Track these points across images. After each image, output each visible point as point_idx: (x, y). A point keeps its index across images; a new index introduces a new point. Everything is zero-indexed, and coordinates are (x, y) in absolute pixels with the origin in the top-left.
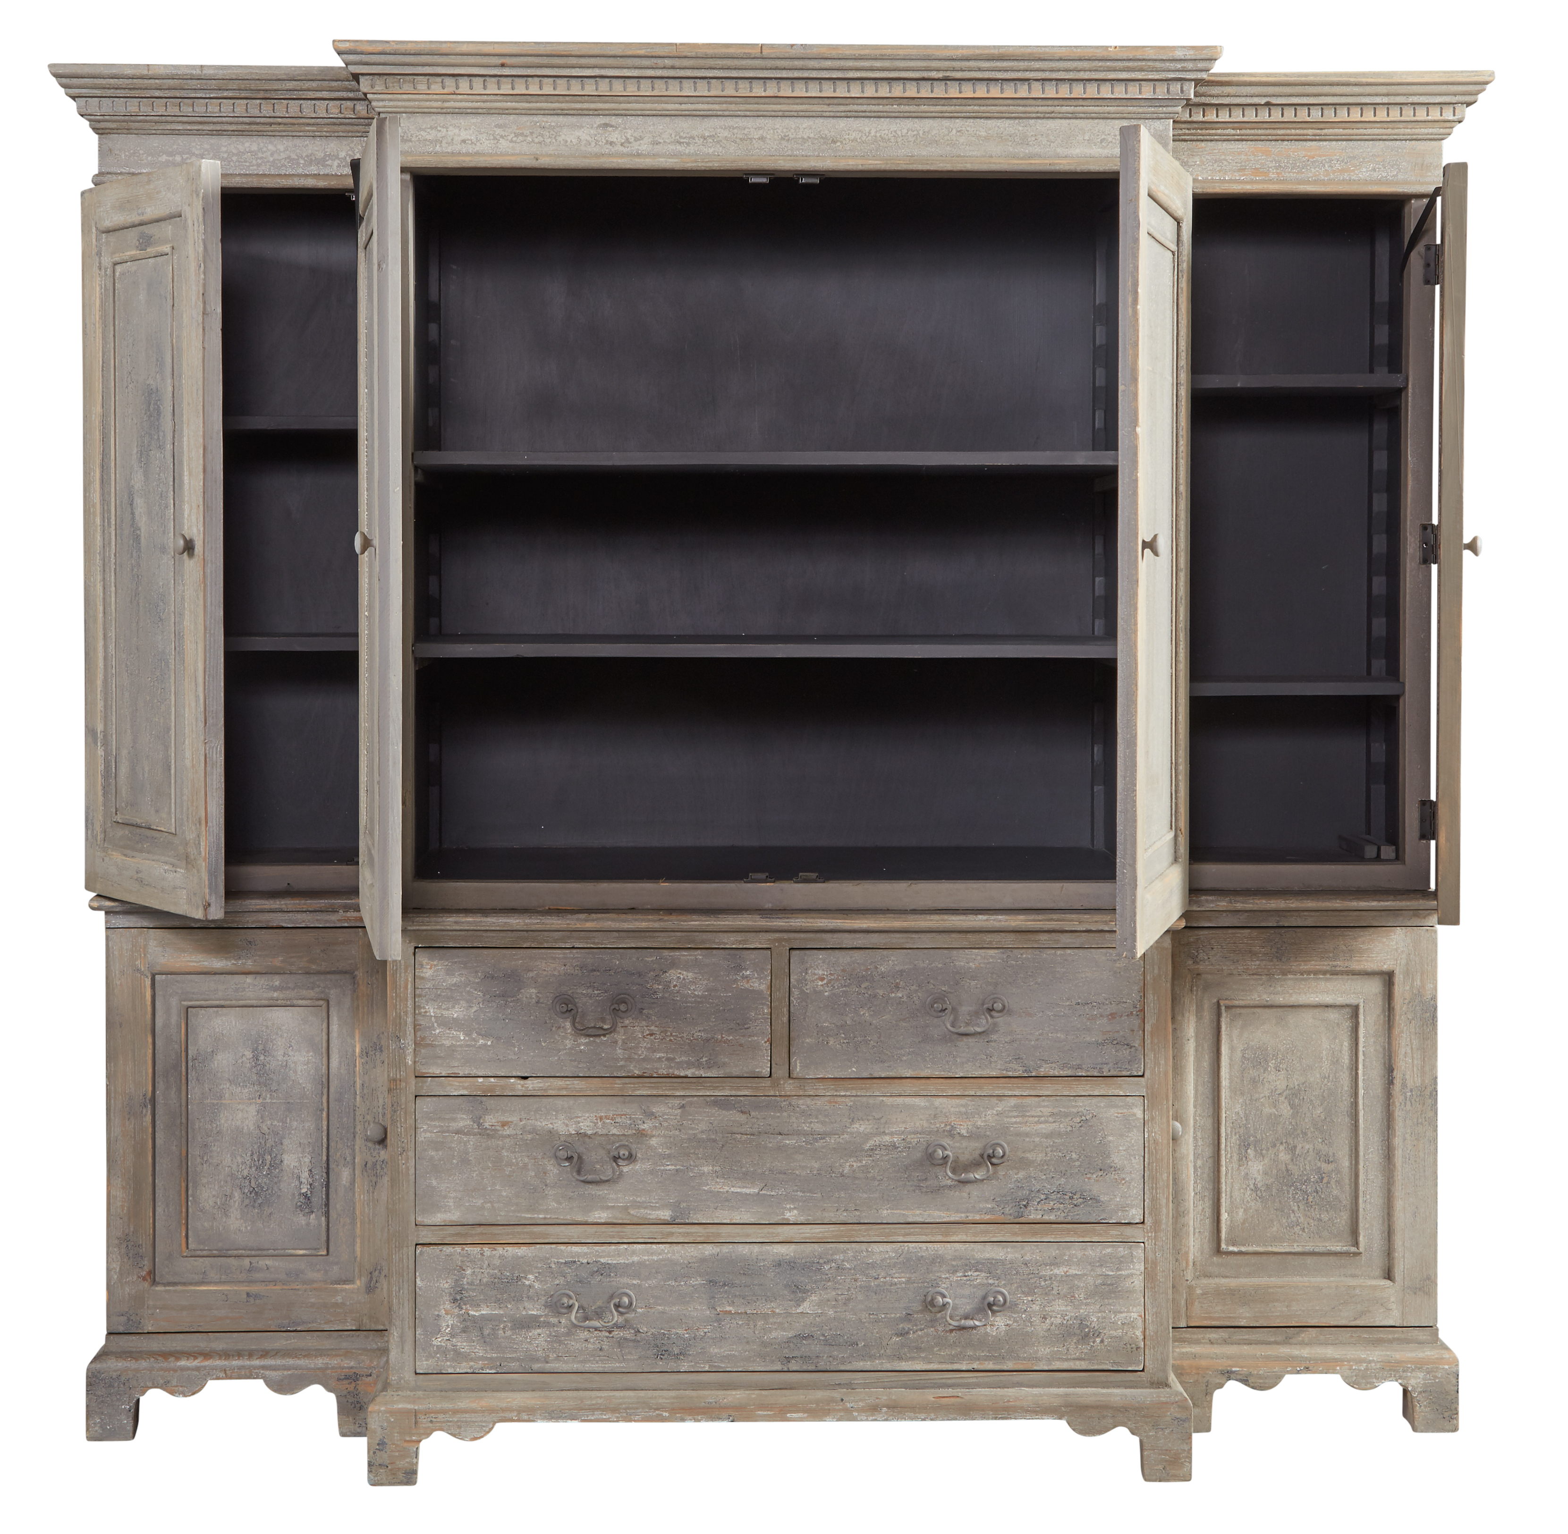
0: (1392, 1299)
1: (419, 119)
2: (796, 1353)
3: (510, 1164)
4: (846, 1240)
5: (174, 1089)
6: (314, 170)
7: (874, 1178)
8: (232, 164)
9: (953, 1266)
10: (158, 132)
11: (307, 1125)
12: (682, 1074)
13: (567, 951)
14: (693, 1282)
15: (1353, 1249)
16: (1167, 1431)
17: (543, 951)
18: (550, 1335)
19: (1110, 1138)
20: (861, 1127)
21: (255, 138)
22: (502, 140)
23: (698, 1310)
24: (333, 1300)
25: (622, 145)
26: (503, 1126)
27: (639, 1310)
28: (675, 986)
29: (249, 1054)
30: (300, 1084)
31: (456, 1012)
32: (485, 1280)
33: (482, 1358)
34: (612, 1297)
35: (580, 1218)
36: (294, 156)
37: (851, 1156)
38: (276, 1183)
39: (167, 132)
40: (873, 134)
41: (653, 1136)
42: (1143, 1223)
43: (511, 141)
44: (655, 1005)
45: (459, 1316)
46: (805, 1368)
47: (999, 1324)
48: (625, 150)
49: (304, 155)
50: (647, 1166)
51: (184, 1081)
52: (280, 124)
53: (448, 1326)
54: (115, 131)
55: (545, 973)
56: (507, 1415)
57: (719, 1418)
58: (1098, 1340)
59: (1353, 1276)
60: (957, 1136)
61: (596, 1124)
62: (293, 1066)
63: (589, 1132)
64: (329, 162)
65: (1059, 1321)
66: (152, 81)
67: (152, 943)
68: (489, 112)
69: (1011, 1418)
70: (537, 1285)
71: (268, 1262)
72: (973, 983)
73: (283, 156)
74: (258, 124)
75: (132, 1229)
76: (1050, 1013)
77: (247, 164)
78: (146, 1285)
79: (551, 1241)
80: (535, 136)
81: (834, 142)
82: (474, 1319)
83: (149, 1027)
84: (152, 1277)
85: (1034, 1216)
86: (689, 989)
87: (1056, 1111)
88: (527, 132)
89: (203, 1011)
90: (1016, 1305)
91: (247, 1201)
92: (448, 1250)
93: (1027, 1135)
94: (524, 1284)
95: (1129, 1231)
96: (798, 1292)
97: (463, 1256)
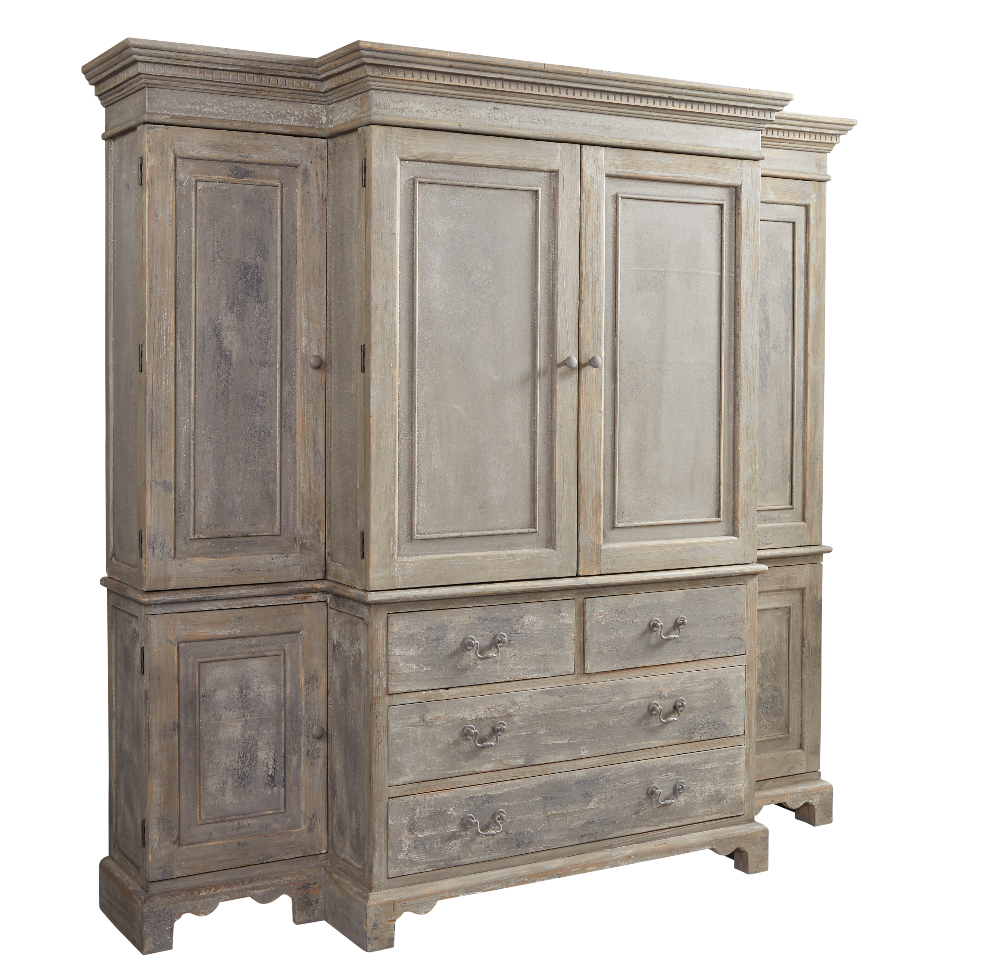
0: (803, 759)
1: (393, 95)
2: (586, 833)
3: (440, 742)
4: (610, 763)
5: (191, 717)
6: (279, 121)
7: (624, 726)
8: (230, 113)
9: (661, 771)
10: (186, 89)
11: (272, 731)
12: (530, 678)
13: (471, 609)
14: (536, 799)
15: (787, 736)
16: (759, 845)
17: (458, 610)
18: (461, 843)
19: (731, 690)
20: (618, 698)
21: (244, 98)
22: (439, 113)
23: (538, 815)
24: (289, 840)
25: (503, 120)
26: (436, 719)
27: (508, 820)
28: (527, 625)
29: (237, 690)
30: (268, 706)
31: (411, 652)
32: (426, 815)
33: (425, 863)
34: (494, 815)
35: (477, 770)
36: (268, 112)
37: (613, 715)
38: (254, 770)
39: (192, 90)
40: (627, 126)
41: (515, 716)
42: (744, 734)
43: (444, 113)
44: (516, 638)
45: (412, 839)
46: (590, 840)
47: (682, 799)
48: (505, 124)
49: (274, 111)
50: (513, 733)
51: (197, 711)
52: (262, 90)
53: (406, 846)
54: (159, 86)
55: (459, 623)
56: (444, 895)
57: (553, 877)
58: (725, 801)
59: (787, 750)
60: (663, 698)
61: (486, 712)
62: (263, 694)
63: (483, 718)
64: (289, 118)
65: (708, 794)
66: (193, 56)
67: (178, 623)
68: (434, 95)
69: (690, 851)
70: (454, 814)
71: (249, 822)
72: (671, 610)
73: (261, 111)
74: (248, 89)
75: (166, 812)
76: (705, 624)
77: (240, 114)
78: (176, 846)
79: (462, 786)
80: (457, 111)
81: (609, 129)
82: (421, 840)
83: (176, 678)
84: (178, 842)
85: (697, 738)
86: (534, 626)
87: (707, 678)
88: (453, 109)
89: (208, 664)
90: (689, 788)
91: (236, 784)
92: (406, 799)
93: (694, 693)
94: (447, 814)
95: (737, 739)
96: (587, 797)
97: (415, 802)
